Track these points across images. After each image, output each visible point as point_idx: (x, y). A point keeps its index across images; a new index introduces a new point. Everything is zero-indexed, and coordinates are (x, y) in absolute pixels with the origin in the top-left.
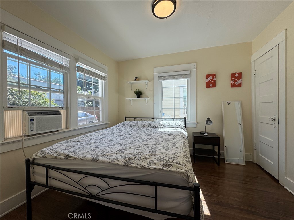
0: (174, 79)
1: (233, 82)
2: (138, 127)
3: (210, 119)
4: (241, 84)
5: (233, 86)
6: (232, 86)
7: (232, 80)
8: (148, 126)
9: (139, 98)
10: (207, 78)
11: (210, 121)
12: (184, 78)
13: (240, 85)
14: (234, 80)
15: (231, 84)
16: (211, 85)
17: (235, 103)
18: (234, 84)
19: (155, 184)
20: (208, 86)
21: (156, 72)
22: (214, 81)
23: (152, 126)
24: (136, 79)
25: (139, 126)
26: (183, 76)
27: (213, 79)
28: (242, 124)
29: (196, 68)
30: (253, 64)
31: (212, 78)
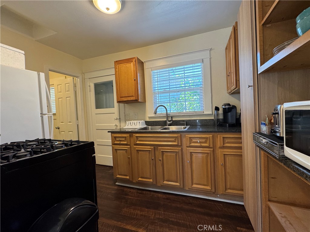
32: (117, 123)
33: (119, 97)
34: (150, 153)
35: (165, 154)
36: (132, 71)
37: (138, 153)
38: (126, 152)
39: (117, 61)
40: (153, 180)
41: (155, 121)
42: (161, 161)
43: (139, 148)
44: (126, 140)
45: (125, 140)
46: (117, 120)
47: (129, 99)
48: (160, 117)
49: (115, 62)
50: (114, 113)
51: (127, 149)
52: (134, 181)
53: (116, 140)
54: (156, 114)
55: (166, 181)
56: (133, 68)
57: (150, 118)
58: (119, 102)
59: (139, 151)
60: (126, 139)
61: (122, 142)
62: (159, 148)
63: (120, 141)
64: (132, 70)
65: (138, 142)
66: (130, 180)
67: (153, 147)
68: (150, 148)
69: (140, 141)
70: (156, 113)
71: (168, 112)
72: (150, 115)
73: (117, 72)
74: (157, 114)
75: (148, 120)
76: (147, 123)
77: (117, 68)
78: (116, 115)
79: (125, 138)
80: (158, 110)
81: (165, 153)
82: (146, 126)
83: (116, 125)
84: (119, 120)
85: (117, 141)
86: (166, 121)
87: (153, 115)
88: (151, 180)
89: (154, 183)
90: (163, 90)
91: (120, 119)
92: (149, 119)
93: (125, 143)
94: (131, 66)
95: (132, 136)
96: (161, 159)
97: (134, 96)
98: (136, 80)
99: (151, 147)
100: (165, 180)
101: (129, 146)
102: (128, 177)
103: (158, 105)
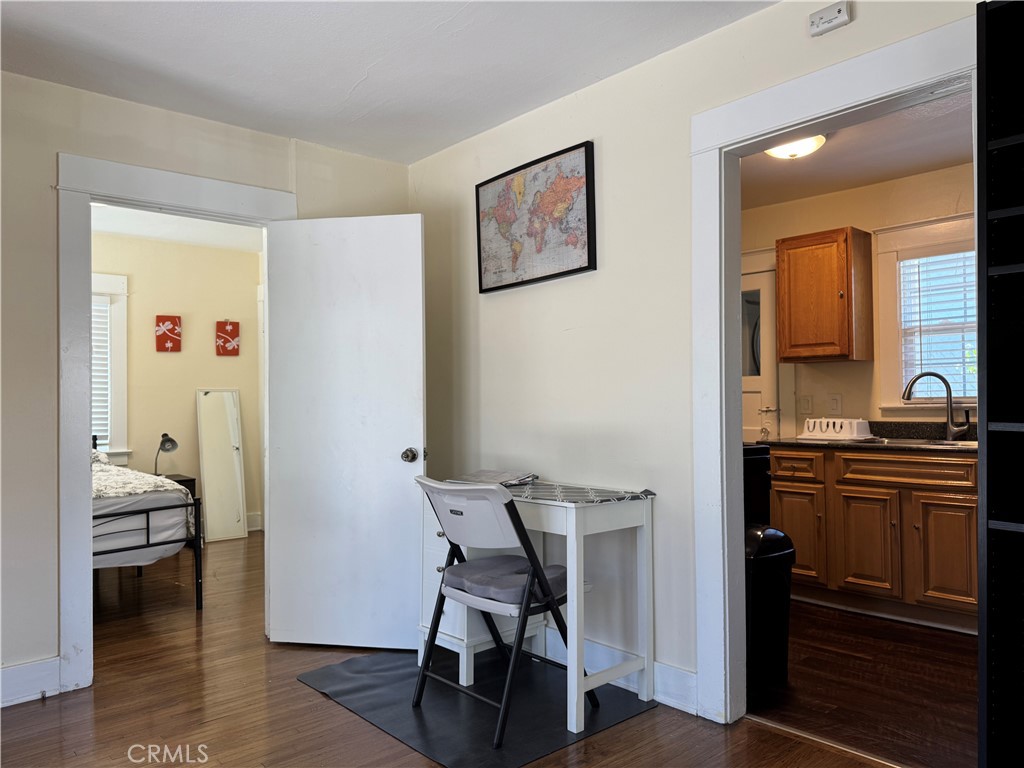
1: (220, 342)
3: (170, 436)
4: (238, 350)
5: (222, 351)
6: (219, 353)
7: (218, 337)
10: (158, 325)
11: (172, 441)
13: (235, 352)
14: (223, 337)
15: (218, 347)
16: (169, 345)
17: (225, 393)
18: (224, 348)
19: (147, 512)
20: (161, 346)
22: (176, 335)
27: (174, 329)
28: (241, 449)
29: (126, 291)
30: (260, 306)
31: (171, 326)
32: (769, 422)
33: (788, 345)
34: (885, 508)
35: (934, 512)
36: (835, 270)
37: (848, 505)
38: (811, 501)
39: (784, 241)
40: (892, 585)
41: (906, 425)
42: (919, 531)
43: (852, 491)
44: (812, 468)
45: (809, 468)
46: (769, 414)
47: (820, 351)
48: (923, 409)
49: (777, 241)
50: (760, 392)
51: (812, 494)
52: (833, 586)
53: (780, 466)
54: (909, 398)
55: (933, 590)
56: (838, 262)
57: (886, 411)
58: (783, 359)
59: (851, 501)
60: (811, 466)
61: (797, 474)
62: (915, 493)
63: (795, 469)
64: (835, 265)
65: (848, 476)
66: (820, 581)
67: (895, 491)
68: (887, 494)
69: (854, 472)
70: (908, 395)
71: (954, 395)
72: (885, 400)
73: (783, 271)
74: (912, 401)
75: (879, 417)
76: (876, 428)
77: (783, 261)
78: (767, 399)
79: (809, 462)
80: (917, 387)
81: (931, 508)
82: (871, 436)
83: (765, 431)
84: (775, 414)
85: (782, 470)
86: (945, 424)
87: (900, 404)
88: (887, 585)
89: (895, 593)
90: (937, 322)
91: (778, 410)
92: (883, 416)
93: (810, 475)
94: (832, 253)
95: (832, 458)
96: (920, 526)
97: (837, 343)
98: (845, 297)
99: (891, 491)
100: (931, 586)
101: (821, 486)
102: (813, 573)
103: (918, 372)
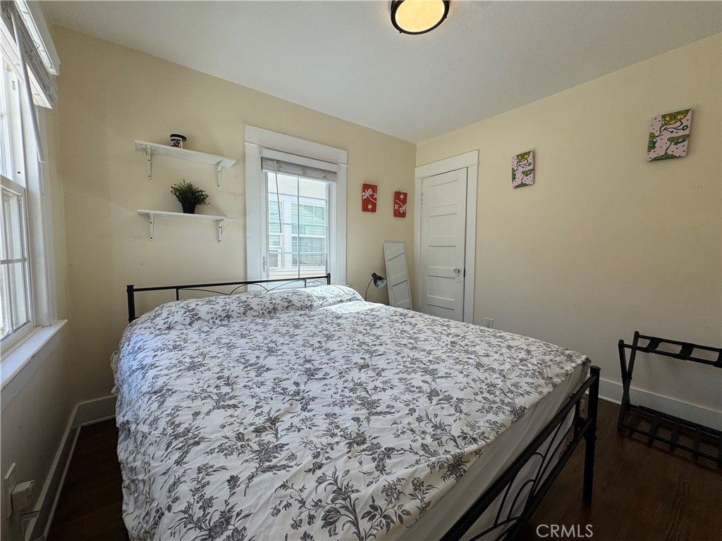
0: (304, 175)
1: (397, 207)
2: (256, 314)
4: (405, 213)
6: (395, 215)
7: (395, 203)
8: (287, 308)
9: (193, 213)
10: (364, 191)
12: (324, 178)
13: (405, 215)
14: (398, 203)
15: (395, 210)
16: (370, 207)
18: (398, 211)
20: (365, 209)
21: (253, 141)
22: (374, 199)
23: (299, 305)
24: (178, 140)
25: (261, 312)
26: (326, 174)
27: (373, 195)
29: (346, 162)
30: (418, 182)
31: (371, 193)
